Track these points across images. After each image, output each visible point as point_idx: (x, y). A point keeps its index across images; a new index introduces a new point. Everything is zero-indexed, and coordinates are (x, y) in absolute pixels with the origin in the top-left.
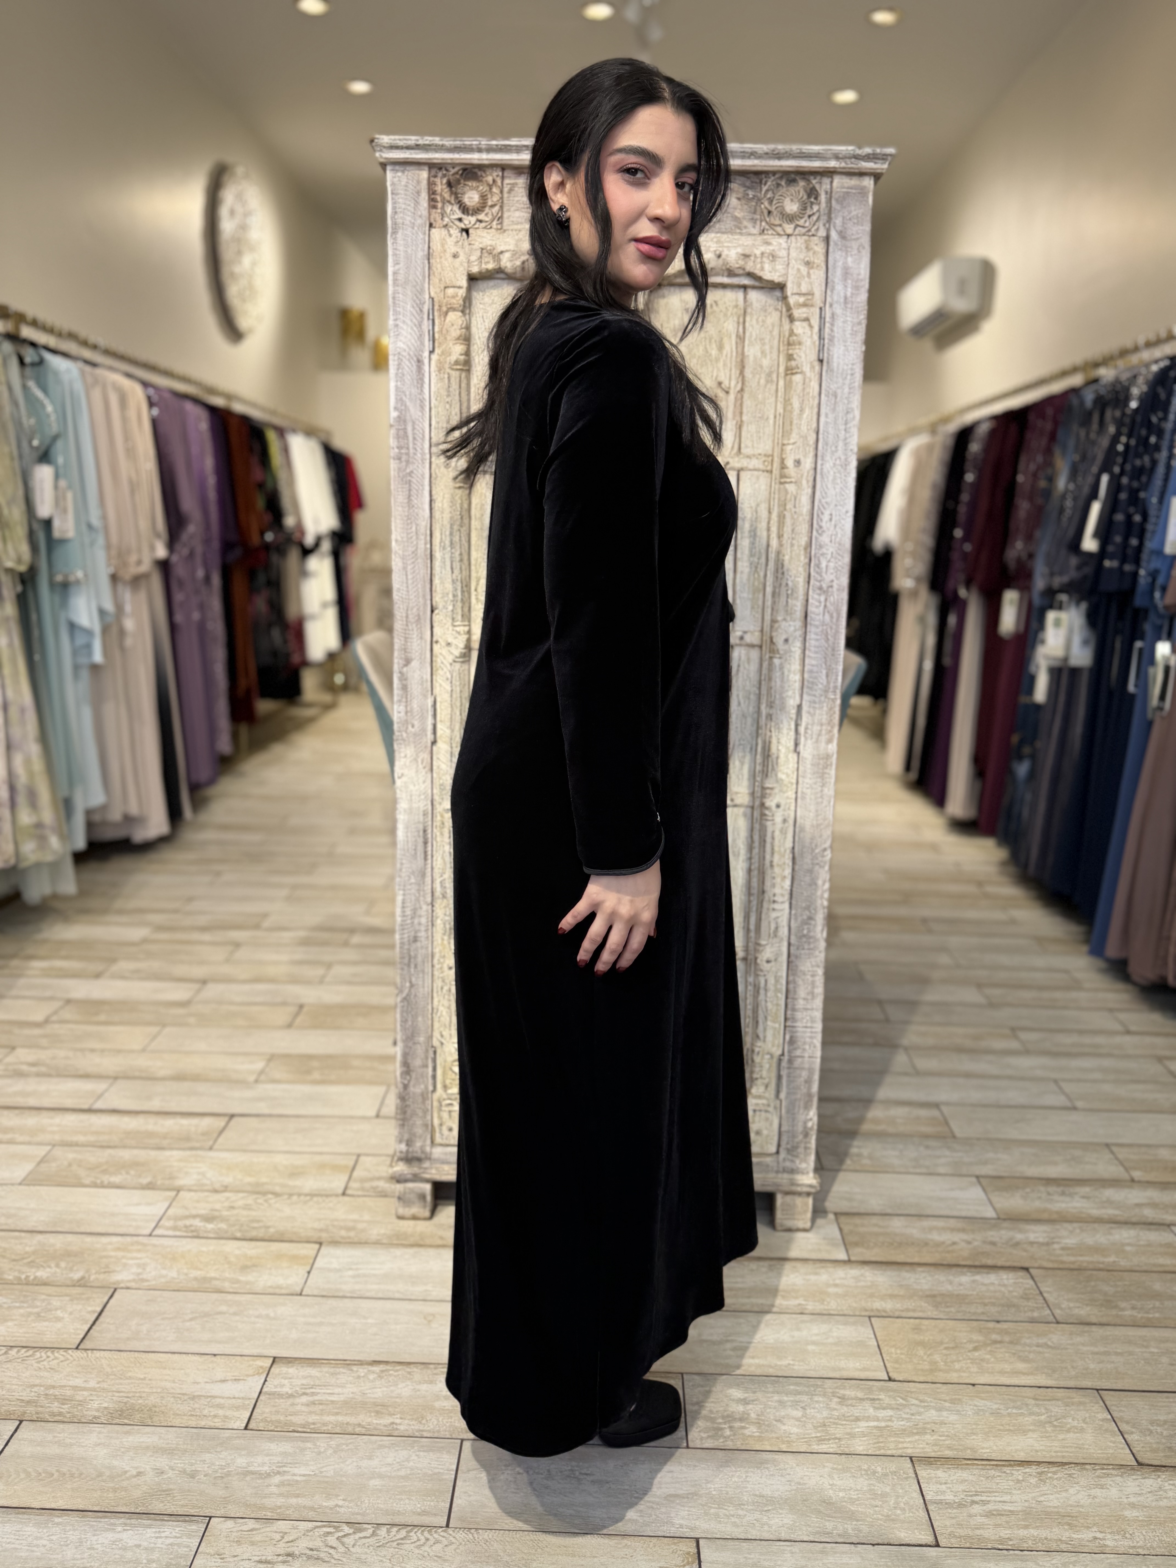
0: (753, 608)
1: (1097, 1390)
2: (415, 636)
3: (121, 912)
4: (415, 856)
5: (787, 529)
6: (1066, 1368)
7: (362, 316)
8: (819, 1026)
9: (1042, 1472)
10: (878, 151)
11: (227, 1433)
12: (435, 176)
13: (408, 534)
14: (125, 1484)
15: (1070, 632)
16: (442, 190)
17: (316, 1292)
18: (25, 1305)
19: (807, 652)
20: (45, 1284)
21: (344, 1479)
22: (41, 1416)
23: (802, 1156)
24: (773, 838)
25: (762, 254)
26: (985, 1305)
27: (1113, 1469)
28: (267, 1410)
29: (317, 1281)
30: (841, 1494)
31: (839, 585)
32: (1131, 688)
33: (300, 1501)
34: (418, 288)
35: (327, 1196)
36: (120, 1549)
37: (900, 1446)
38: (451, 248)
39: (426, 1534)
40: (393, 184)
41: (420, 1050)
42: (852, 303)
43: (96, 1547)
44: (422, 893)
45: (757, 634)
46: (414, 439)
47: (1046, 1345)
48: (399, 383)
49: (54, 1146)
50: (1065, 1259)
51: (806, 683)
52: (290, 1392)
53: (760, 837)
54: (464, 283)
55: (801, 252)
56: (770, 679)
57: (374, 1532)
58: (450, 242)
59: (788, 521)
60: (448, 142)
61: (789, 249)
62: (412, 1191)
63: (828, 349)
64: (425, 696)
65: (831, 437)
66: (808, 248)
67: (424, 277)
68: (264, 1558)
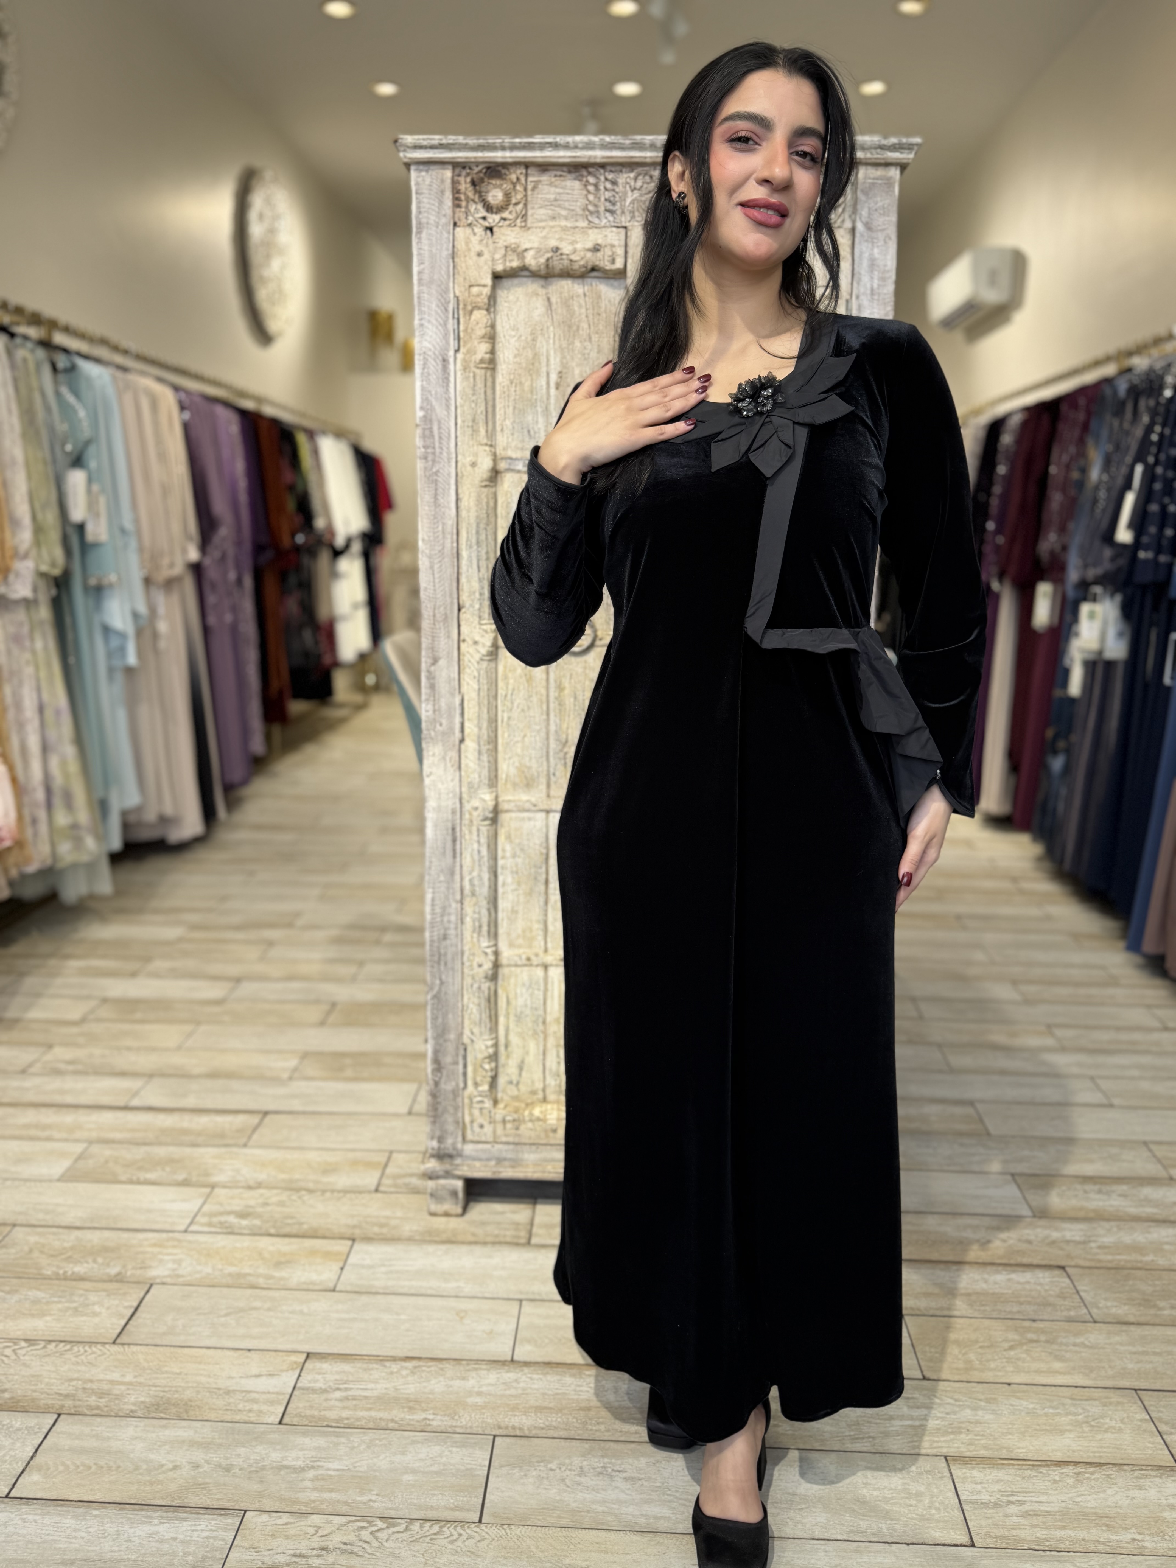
1: (1136, 1390)
2: (442, 635)
3: (157, 911)
4: (444, 854)
6: (1103, 1367)
7: (390, 318)
9: (1080, 1473)
10: (904, 140)
11: (262, 1428)
12: (459, 175)
13: (434, 533)
14: (161, 1477)
15: (1105, 624)
16: (466, 189)
17: (349, 1288)
18: (63, 1300)
20: (82, 1279)
21: (377, 1474)
22: (80, 1409)
26: (1021, 1303)
27: (1152, 1470)
28: (301, 1405)
29: (350, 1277)
30: (875, 1493)
32: (1167, 680)
33: (334, 1496)
34: (443, 287)
35: (360, 1192)
36: (157, 1541)
37: (935, 1445)
38: (476, 247)
39: (459, 1529)
40: (417, 184)
41: (450, 1047)
42: (879, 294)
43: (133, 1539)
44: (451, 891)
46: (440, 438)
47: (1083, 1345)
48: (425, 383)
49: (91, 1142)
50: (1102, 1257)
52: (323, 1387)
54: (488, 281)
57: (407, 1527)
58: (475, 240)
60: (472, 141)
62: (444, 1187)
64: (453, 695)
67: (449, 276)
68: (298, 1552)
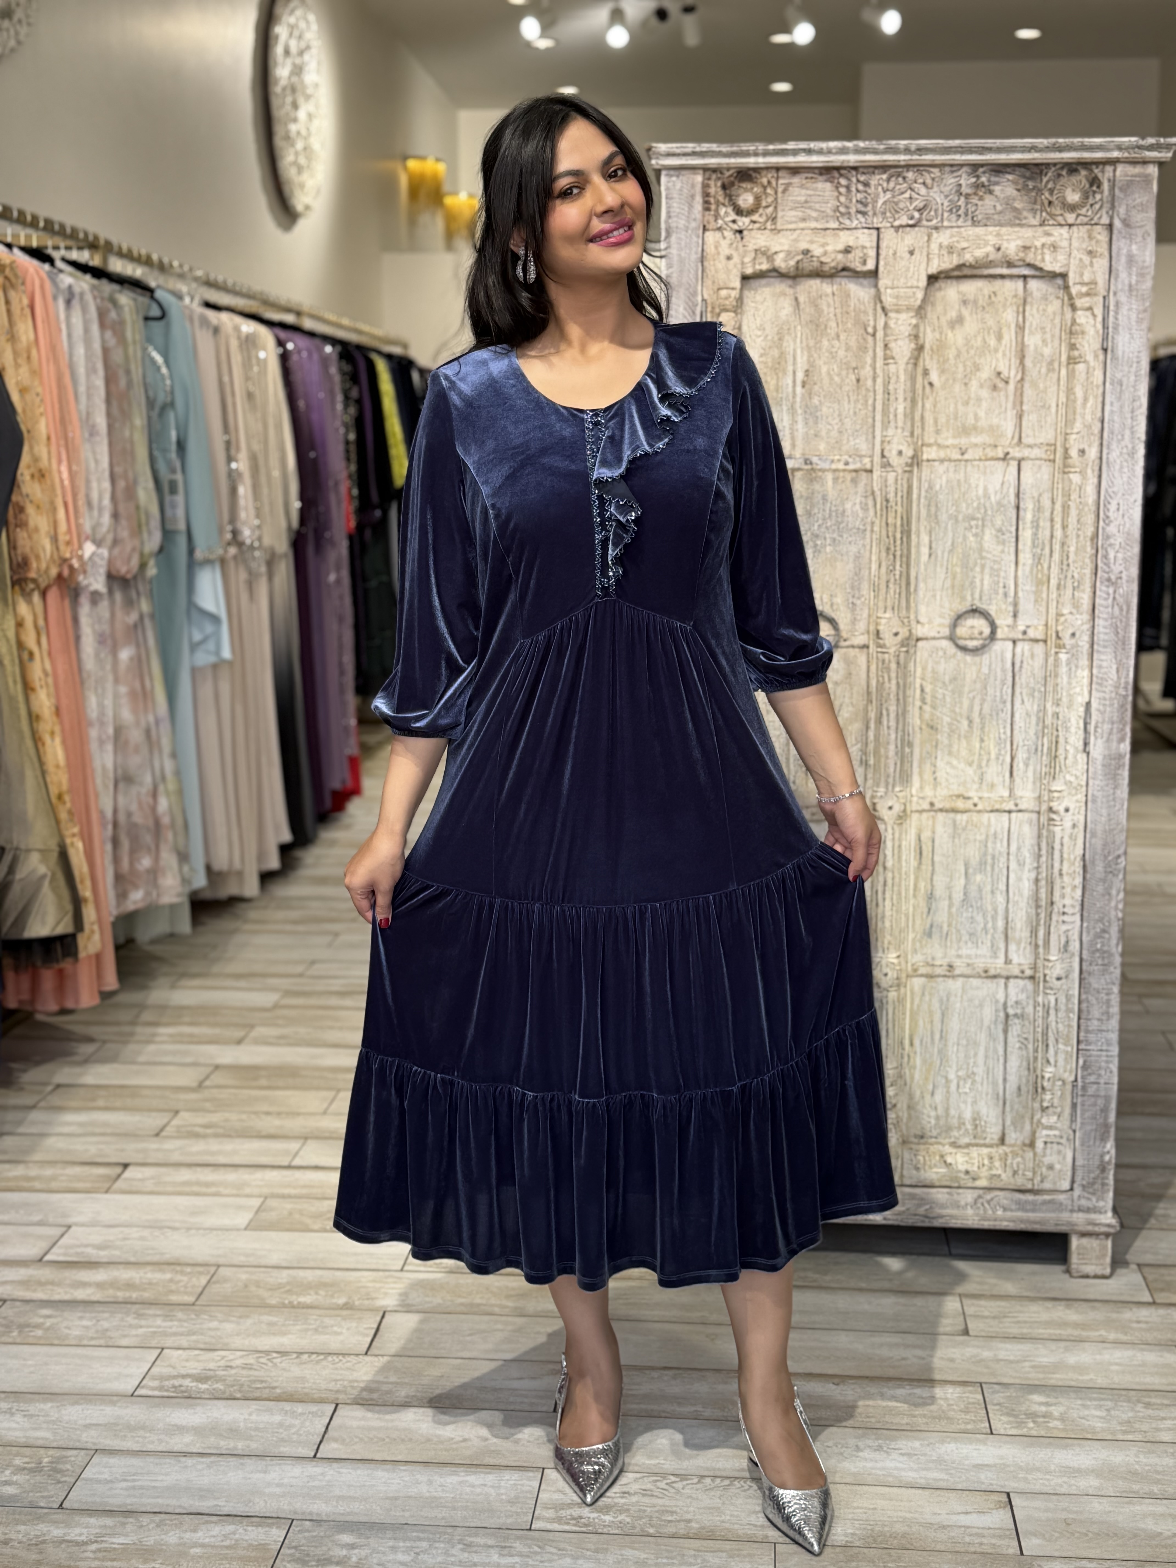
0: (1036, 601)
5: (1072, 520)
8: (1115, 1050)
10: (1162, 140)
11: (539, 1414)
12: (709, 179)
16: (716, 192)
18: (300, 1323)
19: (1095, 647)
20: (311, 1307)
22: (355, 1401)
23: (1099, 1193)
24: (1062, 845)
25: (1043, 245)
30: (1147, 1468)
31: (1128, 576)
34: (691, 290)
36: (468, 1486)
38: (725, 250)
40: (667, 189)
42: (1137, 290)
43: (446, 1485)
45: (1041, 628)
49: (265, 1197)
51: (1094, 679)
53: (1048, 844)
54: (737, 283)
55: (1083, 241)
56: (1056, 676)
57: (699, 1481)
58: (724, 244)
59: (1073, 512)
60: (725, 148)
61: (1070, 239)
63: (1113, 338)
65: (1116, 426)
66: (1090, 237)
67: (697, 279)
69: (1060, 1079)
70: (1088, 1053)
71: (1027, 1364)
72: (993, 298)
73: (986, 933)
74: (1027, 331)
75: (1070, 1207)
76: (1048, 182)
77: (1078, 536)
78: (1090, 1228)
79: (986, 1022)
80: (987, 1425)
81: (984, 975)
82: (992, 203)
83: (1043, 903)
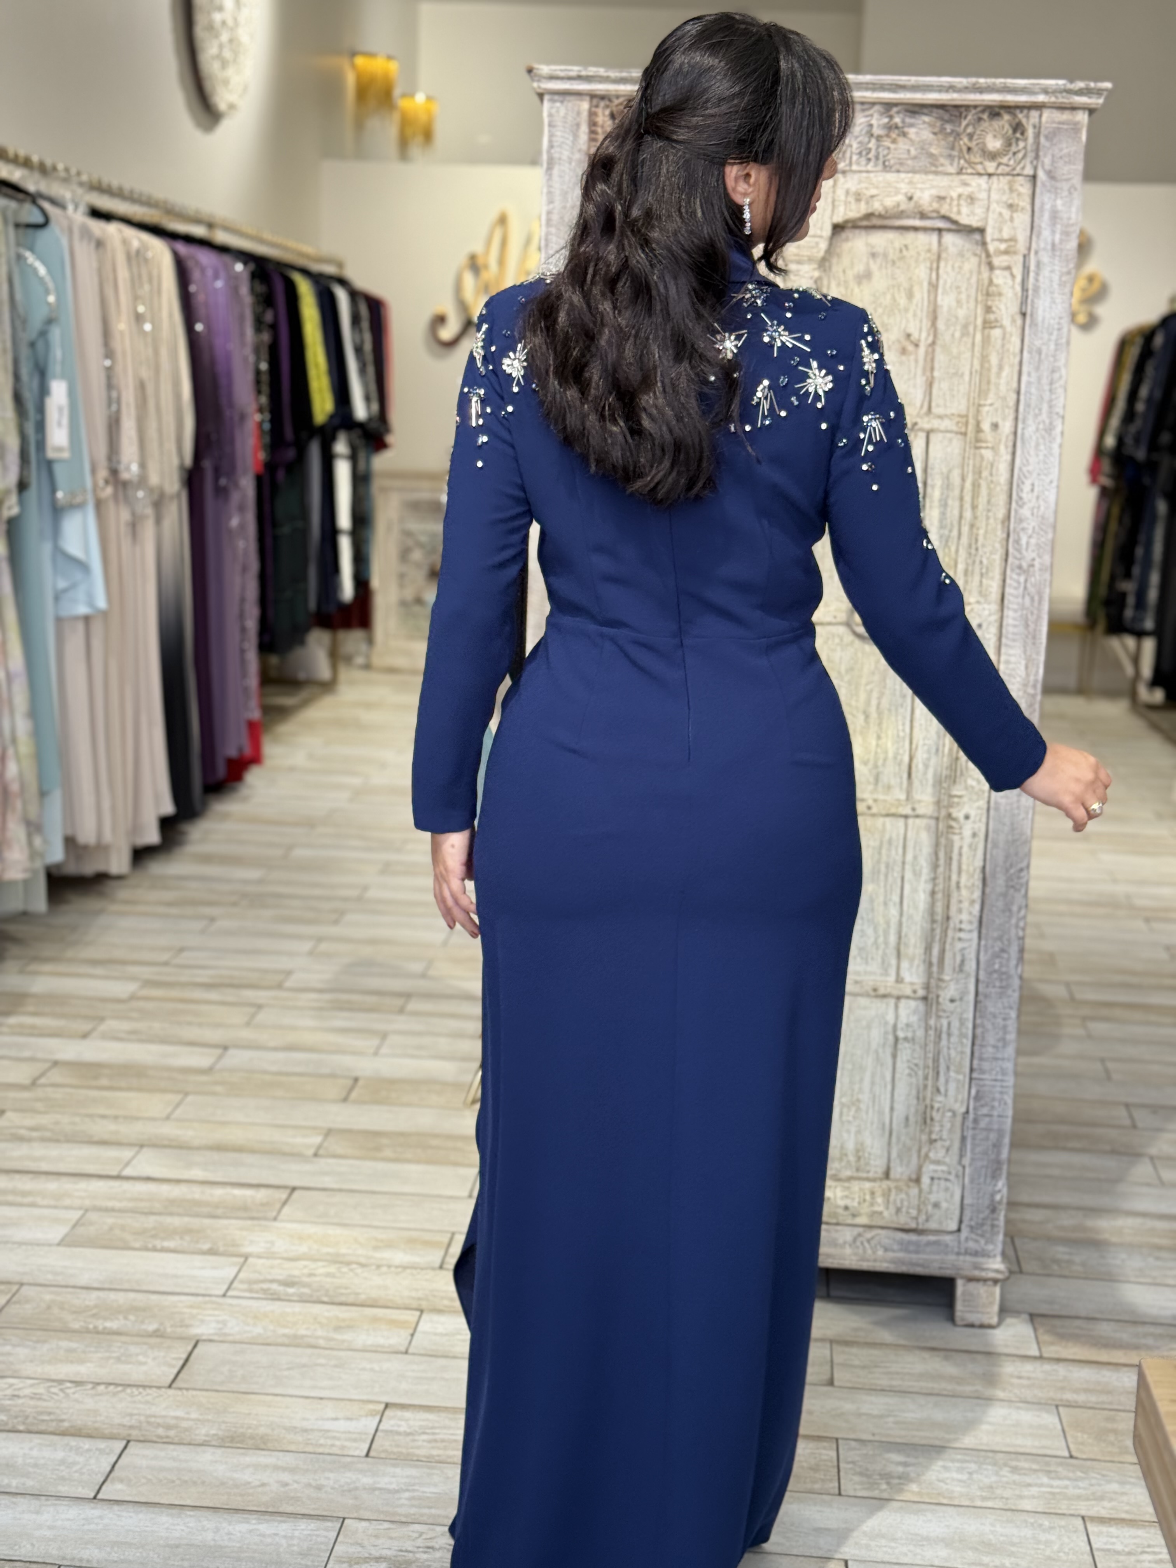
5: (982, 501)
8: (1010, 1080)
10: (1092, 85)
11: (349, 1459)
12: (597, 106)
14: (250, 1491)
16: (604, 122)
17: (421, 1351)
18: (101, 1350)
19: (1004, 640)
22: (149, 1438)
23: (988, 1235)
24: (960, 854)
25: (960, 196)
28: (387, 1443)
29: (422, 1343)
31: (1041, 564)
36: (259, 1535)
37: (1073, 1507)
40: (550, 115)
42: (1061, 250)
43: (234, 1533)
49: (86, 1210)
52: (408, 1431)
53: (946, 853)
55: (1004, 193)
59: (984, 491)
61: (989, 190)
63: (1033, 301)
65: (1034, 398)
66: (1011, 190)
69: (950, 1110)
70: (981, 1083)
71: (891, 1419)
72: (905, 252)
73: (877, 948)
74: (940, 291)
75: (956, 1250)
76: (967, 126)
77: (988, 518)
78: (977, 1273)
79: (874, 1046)
80: (836, 1484)
81: (872, 993)
82: (907, 147)
83: (939, 918)
